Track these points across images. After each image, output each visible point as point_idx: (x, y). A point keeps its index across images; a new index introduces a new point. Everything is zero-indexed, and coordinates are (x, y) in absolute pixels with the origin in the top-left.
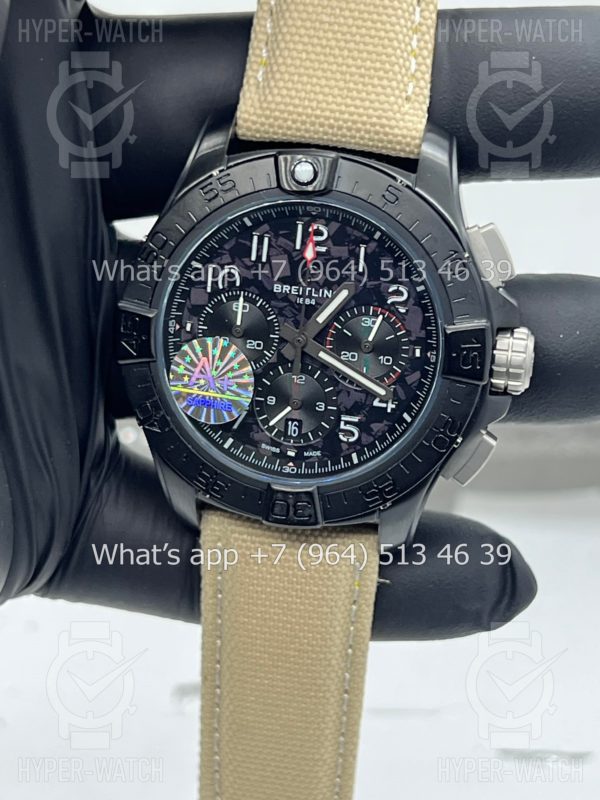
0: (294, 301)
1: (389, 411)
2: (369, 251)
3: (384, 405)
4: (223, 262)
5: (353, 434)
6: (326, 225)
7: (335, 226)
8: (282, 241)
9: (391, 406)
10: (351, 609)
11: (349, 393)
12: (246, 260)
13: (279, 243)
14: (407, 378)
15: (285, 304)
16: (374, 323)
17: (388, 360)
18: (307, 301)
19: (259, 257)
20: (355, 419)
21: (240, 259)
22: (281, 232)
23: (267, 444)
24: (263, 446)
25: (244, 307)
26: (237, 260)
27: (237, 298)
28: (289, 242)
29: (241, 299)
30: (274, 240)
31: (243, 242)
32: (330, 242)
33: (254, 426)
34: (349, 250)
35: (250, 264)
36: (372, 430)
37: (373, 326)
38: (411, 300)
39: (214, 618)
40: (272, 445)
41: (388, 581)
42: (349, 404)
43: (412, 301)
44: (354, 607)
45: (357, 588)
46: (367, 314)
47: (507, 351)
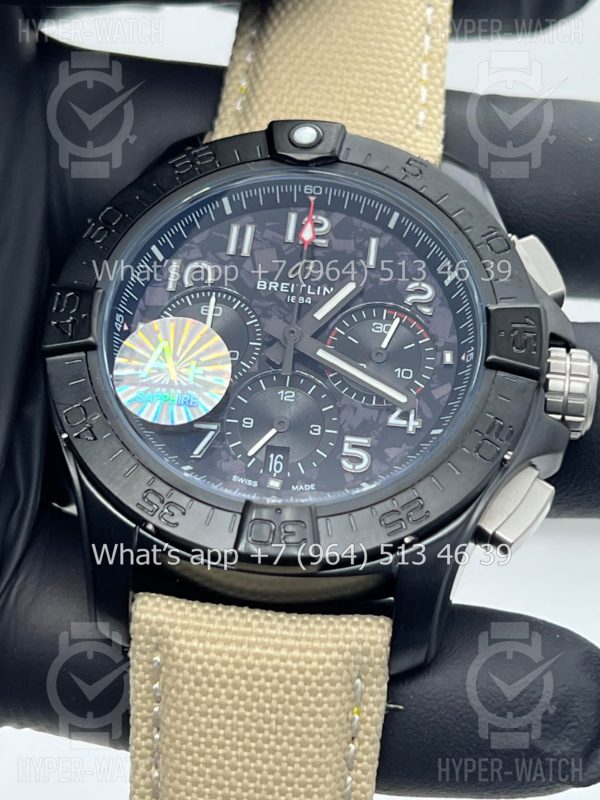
0: (283, 300)
1: (411, 430)
2: (382, 245)
3: (403, 423)
4: (189, 257)
5: (360, 460)
6: (327, 217)
7: (339, 217)
8: (268, 234)
9: (413, 424)
10: (349, 749)
11: (355, 409)
12: (221, 255)
13: (265, 235)
14: (433, 392)
15: (271, 303)
16: (388, 329)
17: (407, 374)
18: (302, 300)
19: (239, 249)
20: (364, 441)
21: (213, 253)
22: (268, 224)
23: (240, 476)
24: (235, 478)
25: (215, 311)
26: (209, 254)
27: (207, 300)
28: (277, 235)
29: (213, 300)
30: (259, 233)
31: (218, 235)
32: (331, 236)
33: (223, 453)
34: (355, 244)
35: (226, 259)
36: (386, 456)
37: (388, 331)
38: (437, 299)
39: (148, 768)
40: (248, 477)
41: (401, 707)
42: (355, 424)
43: (438, 302)
44: (352, 747)
45: (357, 717)
46: (379, 318)
47: (564, 374)
